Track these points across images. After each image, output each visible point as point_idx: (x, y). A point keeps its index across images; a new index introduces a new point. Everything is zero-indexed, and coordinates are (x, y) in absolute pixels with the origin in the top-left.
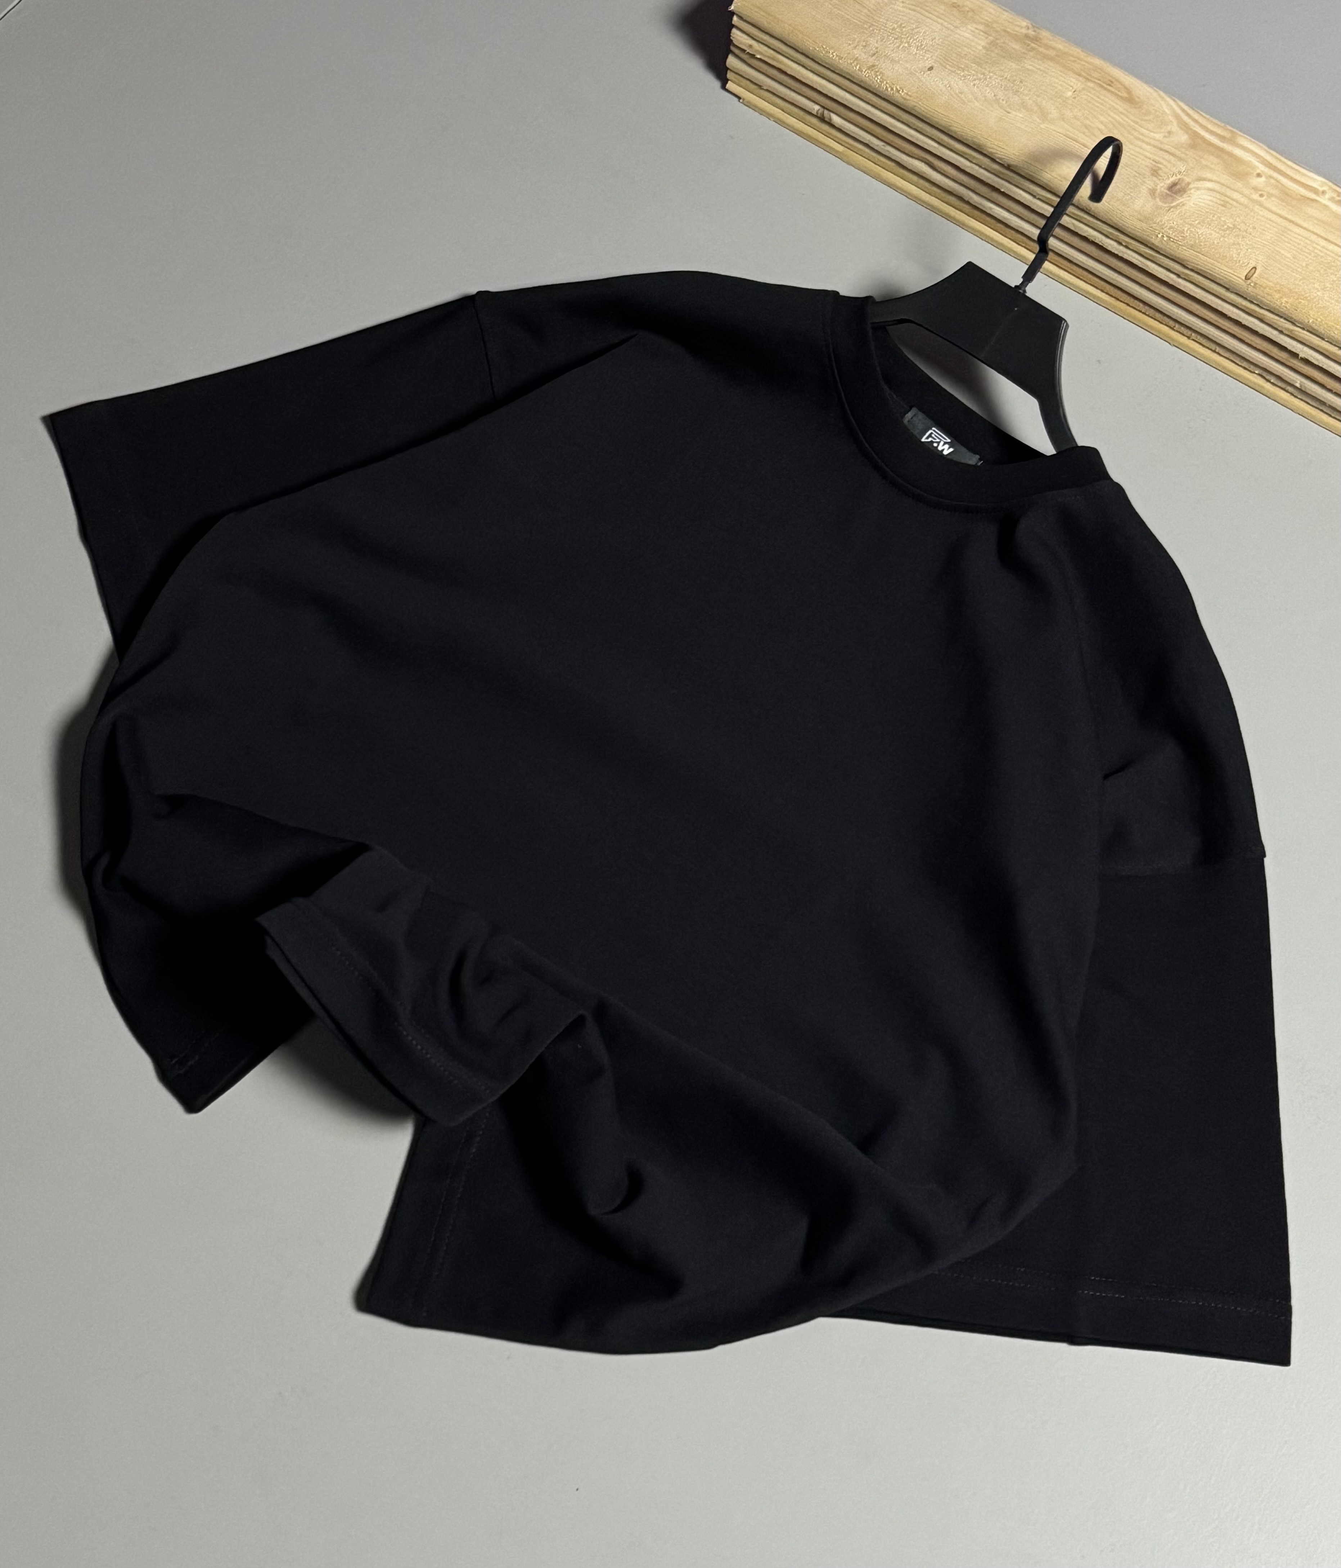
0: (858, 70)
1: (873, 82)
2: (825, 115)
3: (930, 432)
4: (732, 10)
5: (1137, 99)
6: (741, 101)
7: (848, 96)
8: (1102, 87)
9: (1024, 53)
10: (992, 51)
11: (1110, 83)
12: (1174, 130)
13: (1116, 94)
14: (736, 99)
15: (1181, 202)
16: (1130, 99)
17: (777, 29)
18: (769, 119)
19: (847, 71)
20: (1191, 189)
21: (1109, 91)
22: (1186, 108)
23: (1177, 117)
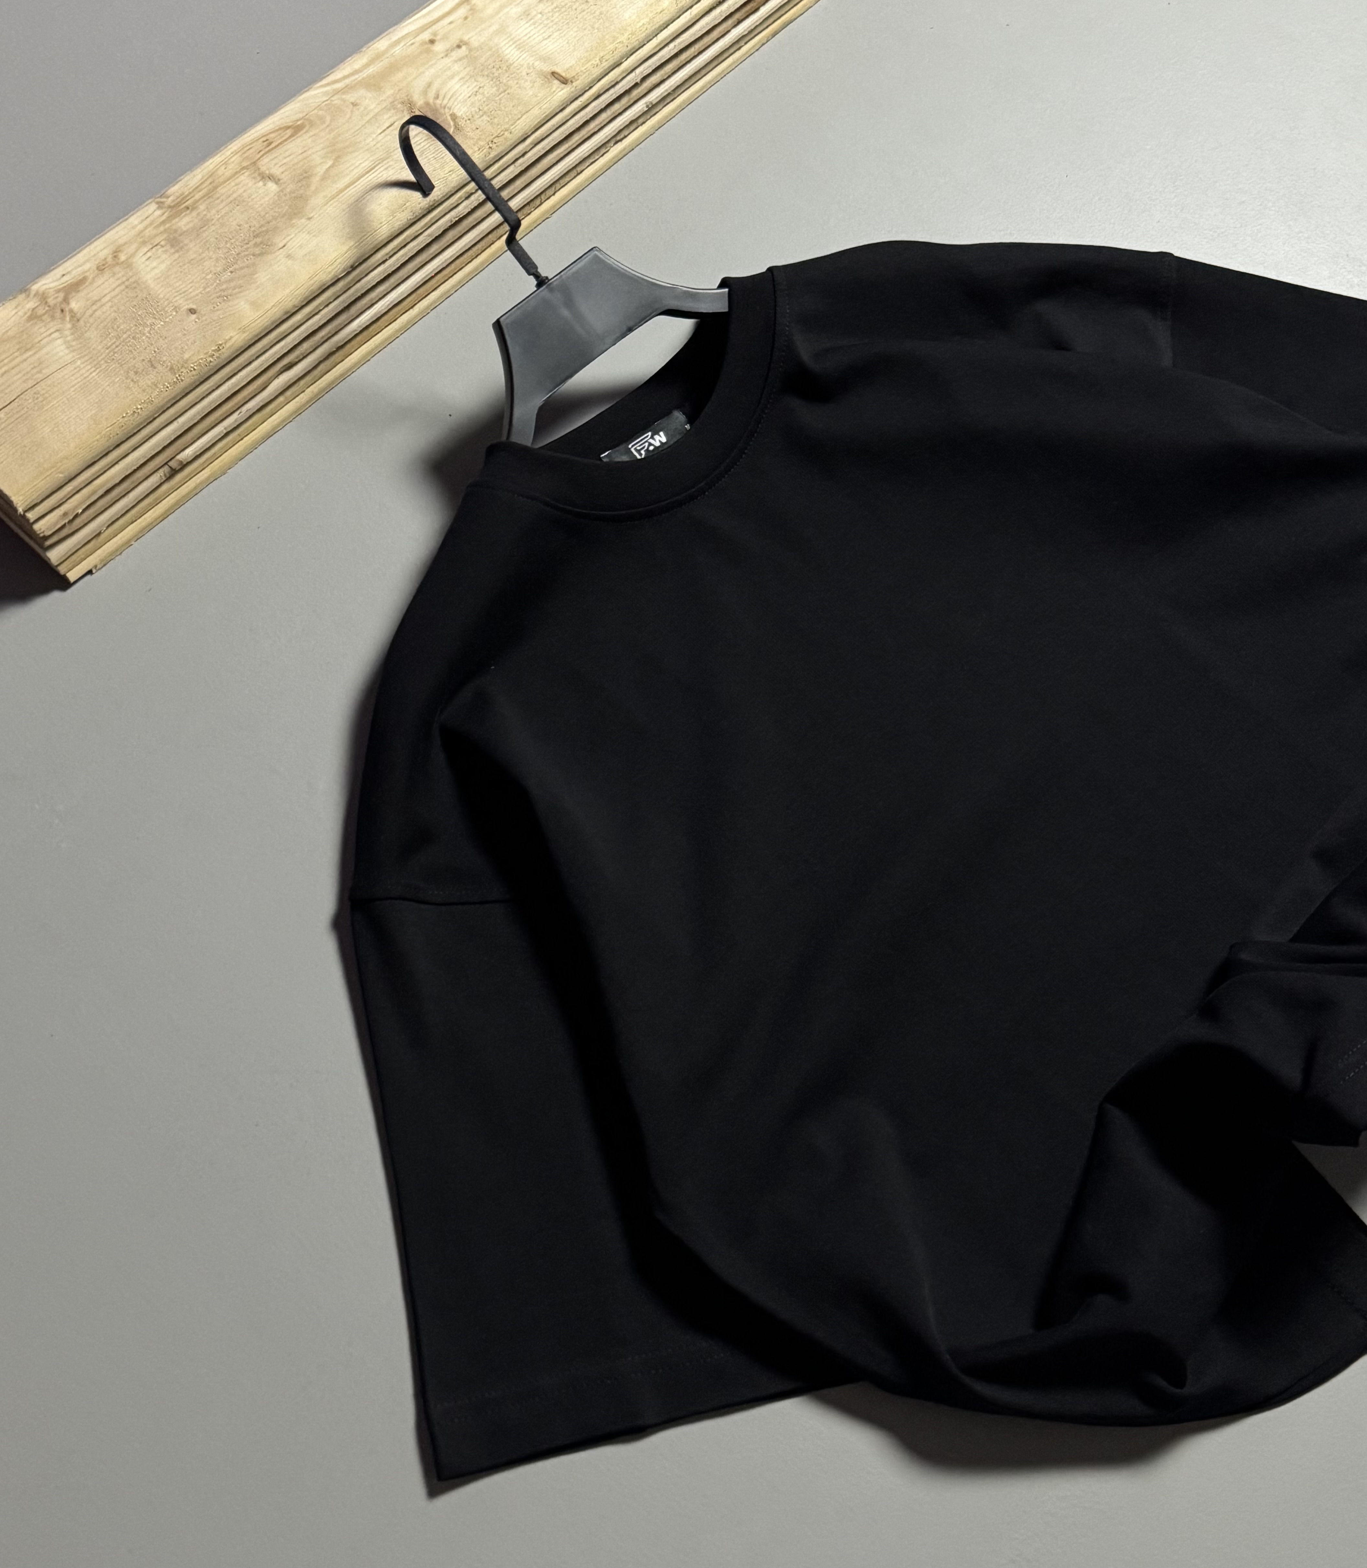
0: (171, 386)
1: (193, 376)
2: (174, 467)
3: (633, 450)
4: (23, 510)
5: (299, 123)
6: (94, 571)
7: (182, 420)
8: (269, 151)
9: (198, 214)
10: (186, 245)
11: (266, 143)
12: (352, 100)
13: (286, 140)
14: (89, 577)
15: (451, 115)
16: (296, 129)
17: (72, 466)
18: (132, 545)
19: (165, 400)
20: (435, 104)
21: (275, 147)
22: (324, 82)
23: (337, 92)
